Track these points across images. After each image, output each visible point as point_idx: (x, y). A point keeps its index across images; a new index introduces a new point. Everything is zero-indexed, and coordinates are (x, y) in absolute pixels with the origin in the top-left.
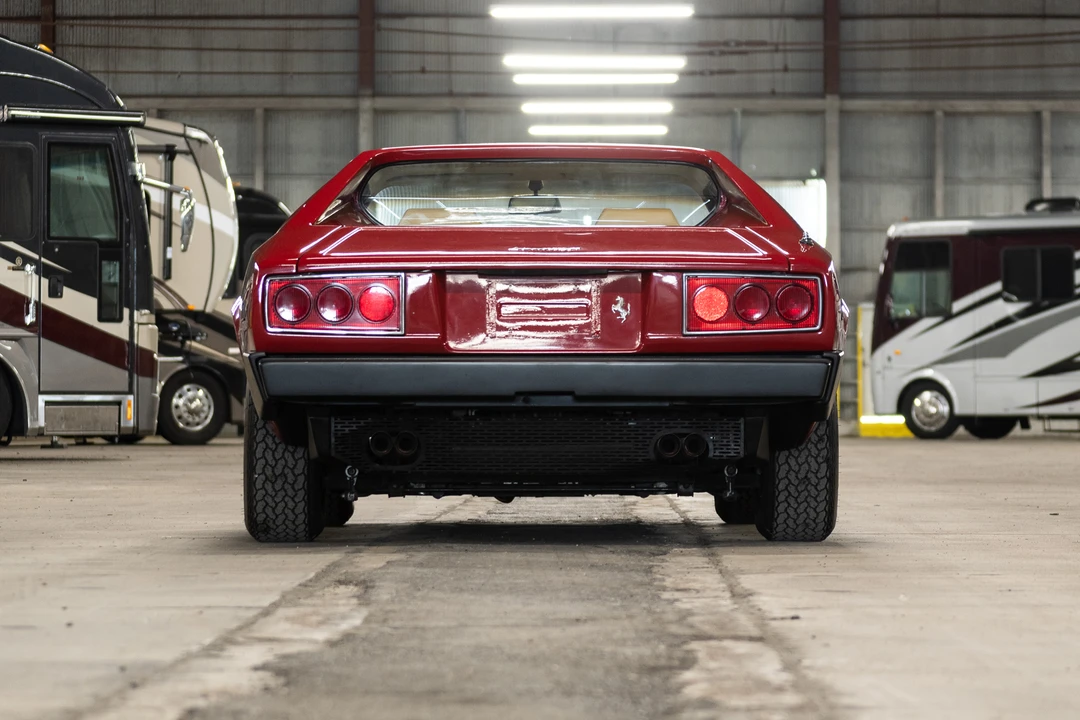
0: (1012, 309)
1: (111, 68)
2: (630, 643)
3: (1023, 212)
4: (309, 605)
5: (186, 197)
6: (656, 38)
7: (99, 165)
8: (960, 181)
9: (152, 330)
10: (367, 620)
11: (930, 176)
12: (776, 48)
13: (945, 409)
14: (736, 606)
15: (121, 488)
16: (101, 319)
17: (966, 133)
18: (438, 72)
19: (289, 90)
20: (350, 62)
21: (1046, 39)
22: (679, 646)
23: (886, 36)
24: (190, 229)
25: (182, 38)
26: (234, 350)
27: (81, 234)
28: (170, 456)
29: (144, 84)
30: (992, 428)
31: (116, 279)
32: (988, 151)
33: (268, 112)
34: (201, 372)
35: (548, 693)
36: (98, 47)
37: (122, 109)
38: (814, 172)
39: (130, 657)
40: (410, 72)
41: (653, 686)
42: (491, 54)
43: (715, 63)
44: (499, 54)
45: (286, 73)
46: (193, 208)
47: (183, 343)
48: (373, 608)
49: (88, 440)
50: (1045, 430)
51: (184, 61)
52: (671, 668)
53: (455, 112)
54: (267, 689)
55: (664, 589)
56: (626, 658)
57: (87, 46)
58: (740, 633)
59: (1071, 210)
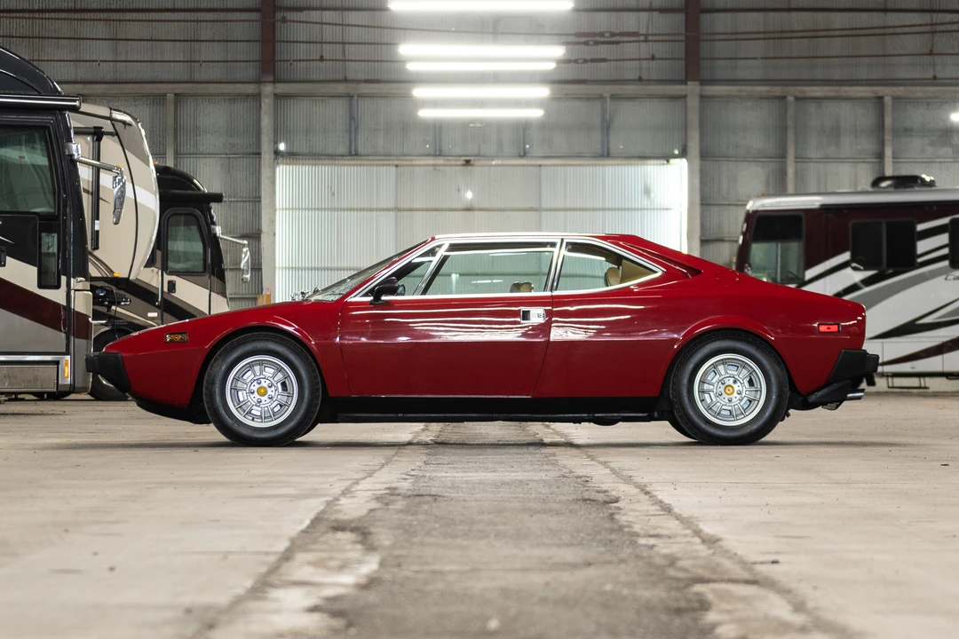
0: (858, 276)
1: (42, 57)
2: (640, 586)
3: (870, 189)
4: (319, 550)
5: (118, 175)
6: (533, 29)
7: (38, 146)
8: (809, 160)
9: (87, 296)
10: (382, 564)
11: (782, 156)
12: (646, 38)
14: (712, 551)
16: (40, 286)
17: (816, 117)
18: (334, 60)
19: (197, 77)
20: (254, 51)
21: (888, 31)
22: (685, 588)
23: (742, 28)
24: (122, 204)
25: (100, 29)
26: (153, 314)
27: (22, 208)
29: (67, 71)
31: (54, 249)
32: (835, 133)
33: (178, 97)
35: (597, 634)
36: (23, 37)
37: (59, 94)
38: (676, 152)
40: (310, 60)
41: (688, 627)
42: (388, 44)
44: (395, 44)
45: (196, 61)
46: (124, 184)
47: (109, 307)
48: (381, 553)
49: (19, 396)
50: (889, 387)
51: (102, 51)
52: (694, 609)
53: (350, 96)
54: (333, 630)
55: (636, 535)
56: (649, 601)
57: (13, 37)
58: (733, 577)
59: (912, 187)
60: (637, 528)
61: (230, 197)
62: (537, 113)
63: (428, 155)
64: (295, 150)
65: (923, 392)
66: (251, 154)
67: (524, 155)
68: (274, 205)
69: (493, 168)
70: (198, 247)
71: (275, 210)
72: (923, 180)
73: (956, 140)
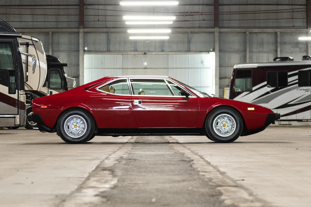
0: (269, 89)
1: (9, 20)
2: (200, 188)
3: (273, 61)
4: (98, 177)
5: (34, 58)
6: (166, 11)
7: (8, 49)
8: (254, 52)
9: (24, 96)
10: (118, 181)
11: (245, 51)
12: (202, 14)
14: (223, 177)
16: (9, 93)
17: (256, 39)
18: (102, 21)
19: (59, 26)
20: (77, 18)
21: (278, 11)
22: (214, 188)
23: (232, 10)
24: (35, 67)
25: (28, 11)
27: (3, 68)
31: (14, 81)
32: (262, 44)
33: (53, 33)
35: (186, 203)
37: (15, 32)
38: (211, 50)
40: (95, 21)
41: (216, 201)
42: (120, 16)
43: (183, 18)
44: (122, 16)
45: (58, 22)
46: (36, 60)
47: (31, 100)
48: (118, 178)
49: (3, 128)
50: (279, 124)
51: (29, 18)
52: (217, 195)
53: (107, 33)
54: (103, 202)
55: (199, 171)
56: (203, 192)
58: (230, 185)
59: (287, 61)
60: (199, 169)
61: (69, 65)
62: (167, 38)
63: (133, 51)
64: (90, 50)
65: (290, 126)
66: (76, 51)
67: (163, 51)
68: (84, 67)
69: (153, 55)
70: (59, 80)
71: (84, 69)
72: (290, 58)
73: (300, 46)
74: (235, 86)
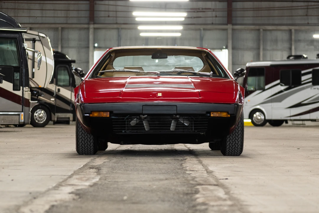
0: (283, 88)
1: (16, 15)
2: (179, 186)
3: (286, 59)
4: (82, 175)
5: (39, 54)
6: (178, 7)
7: (13, 44)
8: (268, 50)
9: (29, 93)
10: (100, 179)
11: (259, 48)
12: (214, 10)
13: (263, 117)
14: (208, 175)
15: (21, 140)
16: (14, 90)
17: (269, 36)
18: (113, 17)
19: (69, 22)
20: (87, 14)
21: (293, 8)
22: (194, 187)
23: (246, 7)
24: (40, 63)
26: (53, 99)
27: (8, 64)
28: (34, 131)
29: (26, 20)
30: (277, 123)
31: (18, 78)
32: (276, 41)
33: (63, 29)
34: (43, 106)
35: (157, 201)
36: (12, 9)
37: (20, 27)
38: (224, 47)
39: (33, 189)
40: (105, 17)
41: (188, 199)
42: (129, 12)
43: (195, 15)
44: (131, 12)
45: (68, 17)
46: (41, 57)
47: (38, 97)
48: (101, 176)
49: (9, 126)
50: (292, 124)
51: (38, 13)
52: (192, 194)
53: (118, 29)
54: (74, 199)
55: (187, 170)
56: (179, 191)
57: (9, 9)
58: (211, 183)
59: (300, 59)
60: (188, 168)
61: (78, 61)
62: (179, 35)
64: (101, 46)
65: (304, 126)
66: (86, 47)
68: (93, 64)
70: (67, 77)
72: (304, 57)
73: (315, 43)
74: (247, 84)
